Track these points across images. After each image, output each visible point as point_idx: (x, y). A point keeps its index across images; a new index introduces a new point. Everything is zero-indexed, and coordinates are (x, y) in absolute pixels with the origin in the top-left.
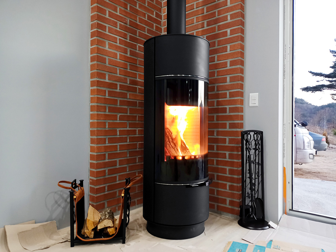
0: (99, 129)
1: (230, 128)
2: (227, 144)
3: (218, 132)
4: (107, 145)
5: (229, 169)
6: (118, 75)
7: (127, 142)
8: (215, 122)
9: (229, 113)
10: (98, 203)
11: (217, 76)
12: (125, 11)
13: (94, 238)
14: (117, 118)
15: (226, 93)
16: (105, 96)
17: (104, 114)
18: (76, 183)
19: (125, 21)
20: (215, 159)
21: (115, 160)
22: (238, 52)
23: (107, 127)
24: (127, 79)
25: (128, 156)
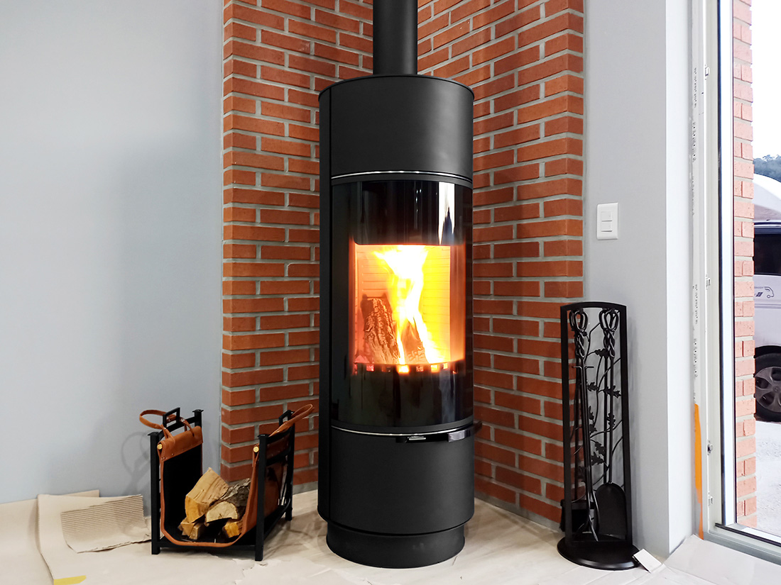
0: (239, 297)
1: (547, 295)
2: (541, 338)
3: (520, 304)
4: (257, 333)
5: (545, 402)
6: (287, 173)
7: (309, 326)
8: (515, 279)
9: (546, 255)
10: (236, 465)
11: (518, 162)
12: (302, 24)
13: (199, 540)
14: (284, 272)
15: (538, 205)
16: (254, 222)
17: (252, 264)
18: (181, 416)
19: (305, 46)
20: (515, 374)
21: (280, 367)
22: (563, 97)
23: (258, 292)
24: (308, 180)
25: (313, 359)
